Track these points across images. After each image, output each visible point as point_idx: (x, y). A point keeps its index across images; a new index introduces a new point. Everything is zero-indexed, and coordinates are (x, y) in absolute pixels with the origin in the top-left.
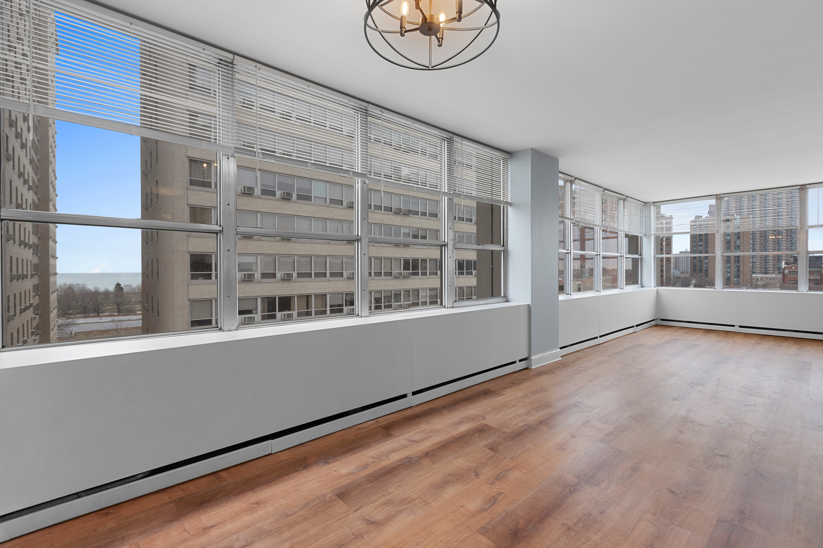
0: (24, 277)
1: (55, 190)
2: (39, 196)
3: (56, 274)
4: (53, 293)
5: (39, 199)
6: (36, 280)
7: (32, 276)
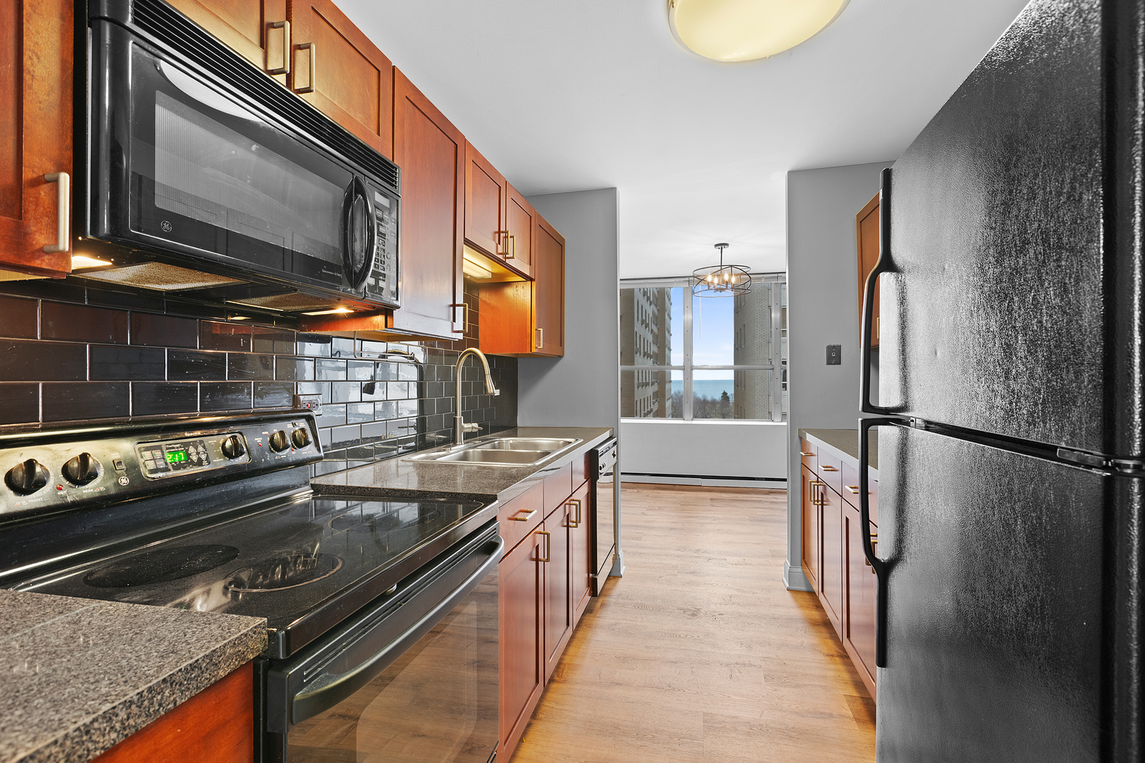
0: (647, 384)
1: (669, 300)
2: (658, 308)
3: (670, 382)
4: (668, 399)
5: (658, 310)
6: (656, 388)
7: (653, 384)
